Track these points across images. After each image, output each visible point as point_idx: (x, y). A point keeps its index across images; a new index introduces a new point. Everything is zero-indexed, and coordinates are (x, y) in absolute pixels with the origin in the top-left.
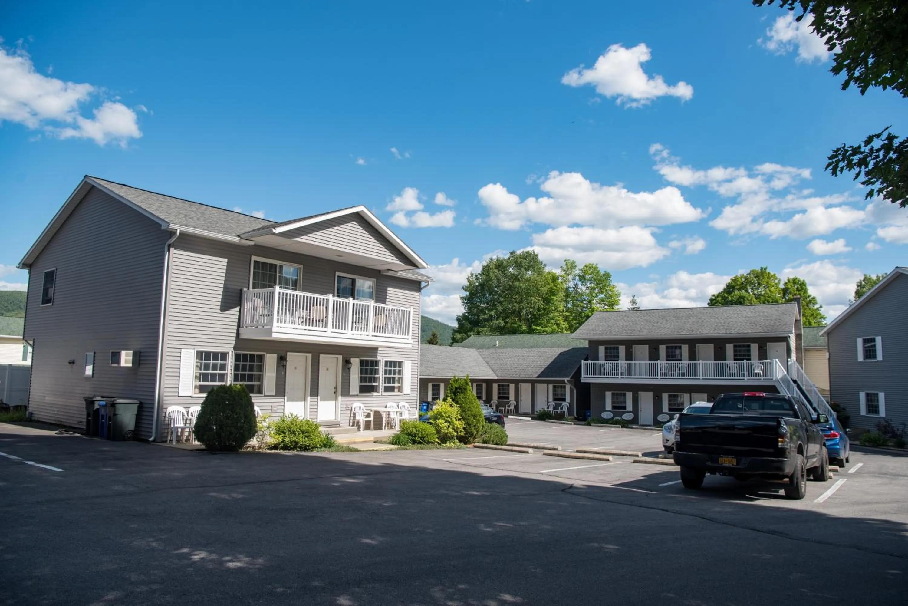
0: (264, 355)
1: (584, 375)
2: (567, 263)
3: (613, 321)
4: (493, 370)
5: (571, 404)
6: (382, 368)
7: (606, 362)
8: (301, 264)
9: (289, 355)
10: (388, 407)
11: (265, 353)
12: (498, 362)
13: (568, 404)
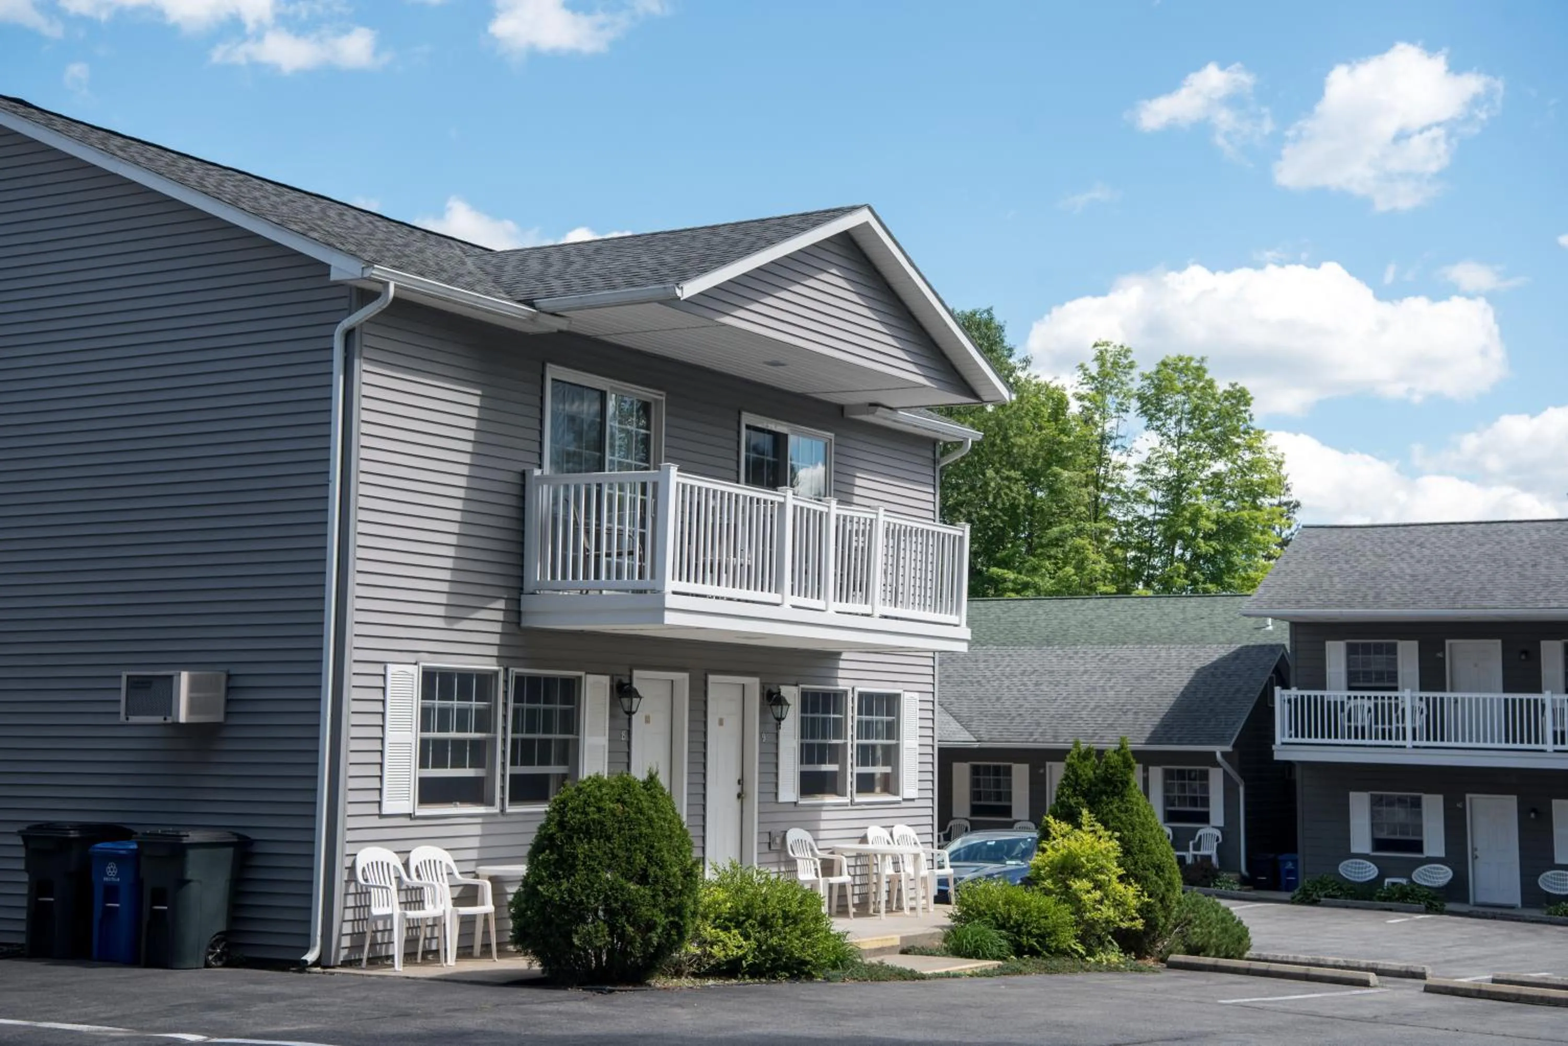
0: (580, 678)
1: (1283, 735)
2: (1101, 352)
3: (1373, 559)
4: (957, 718)
5: (1228, 831)
6: (852, 716)
7: (1352, 694)
8: (660, 389)
9: (638, 678)
10: (870, 838)
11: (582, 674)
12: (968, 690)
13: (1218, 833)
